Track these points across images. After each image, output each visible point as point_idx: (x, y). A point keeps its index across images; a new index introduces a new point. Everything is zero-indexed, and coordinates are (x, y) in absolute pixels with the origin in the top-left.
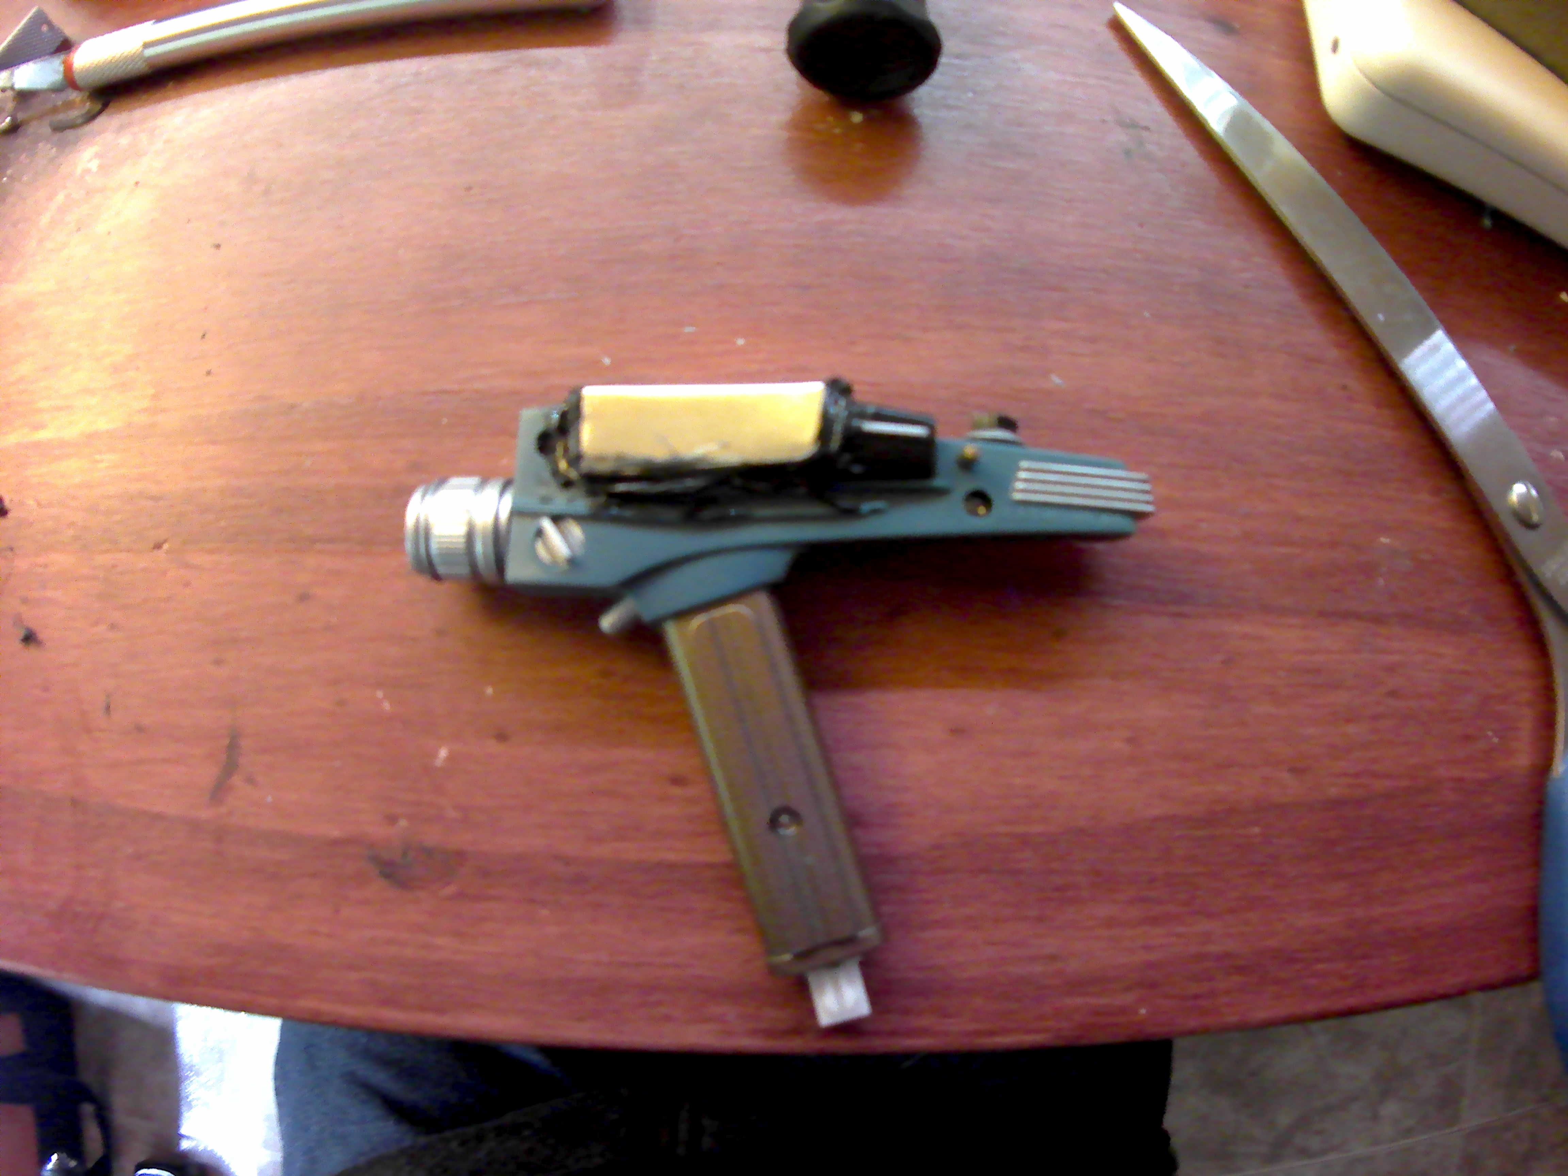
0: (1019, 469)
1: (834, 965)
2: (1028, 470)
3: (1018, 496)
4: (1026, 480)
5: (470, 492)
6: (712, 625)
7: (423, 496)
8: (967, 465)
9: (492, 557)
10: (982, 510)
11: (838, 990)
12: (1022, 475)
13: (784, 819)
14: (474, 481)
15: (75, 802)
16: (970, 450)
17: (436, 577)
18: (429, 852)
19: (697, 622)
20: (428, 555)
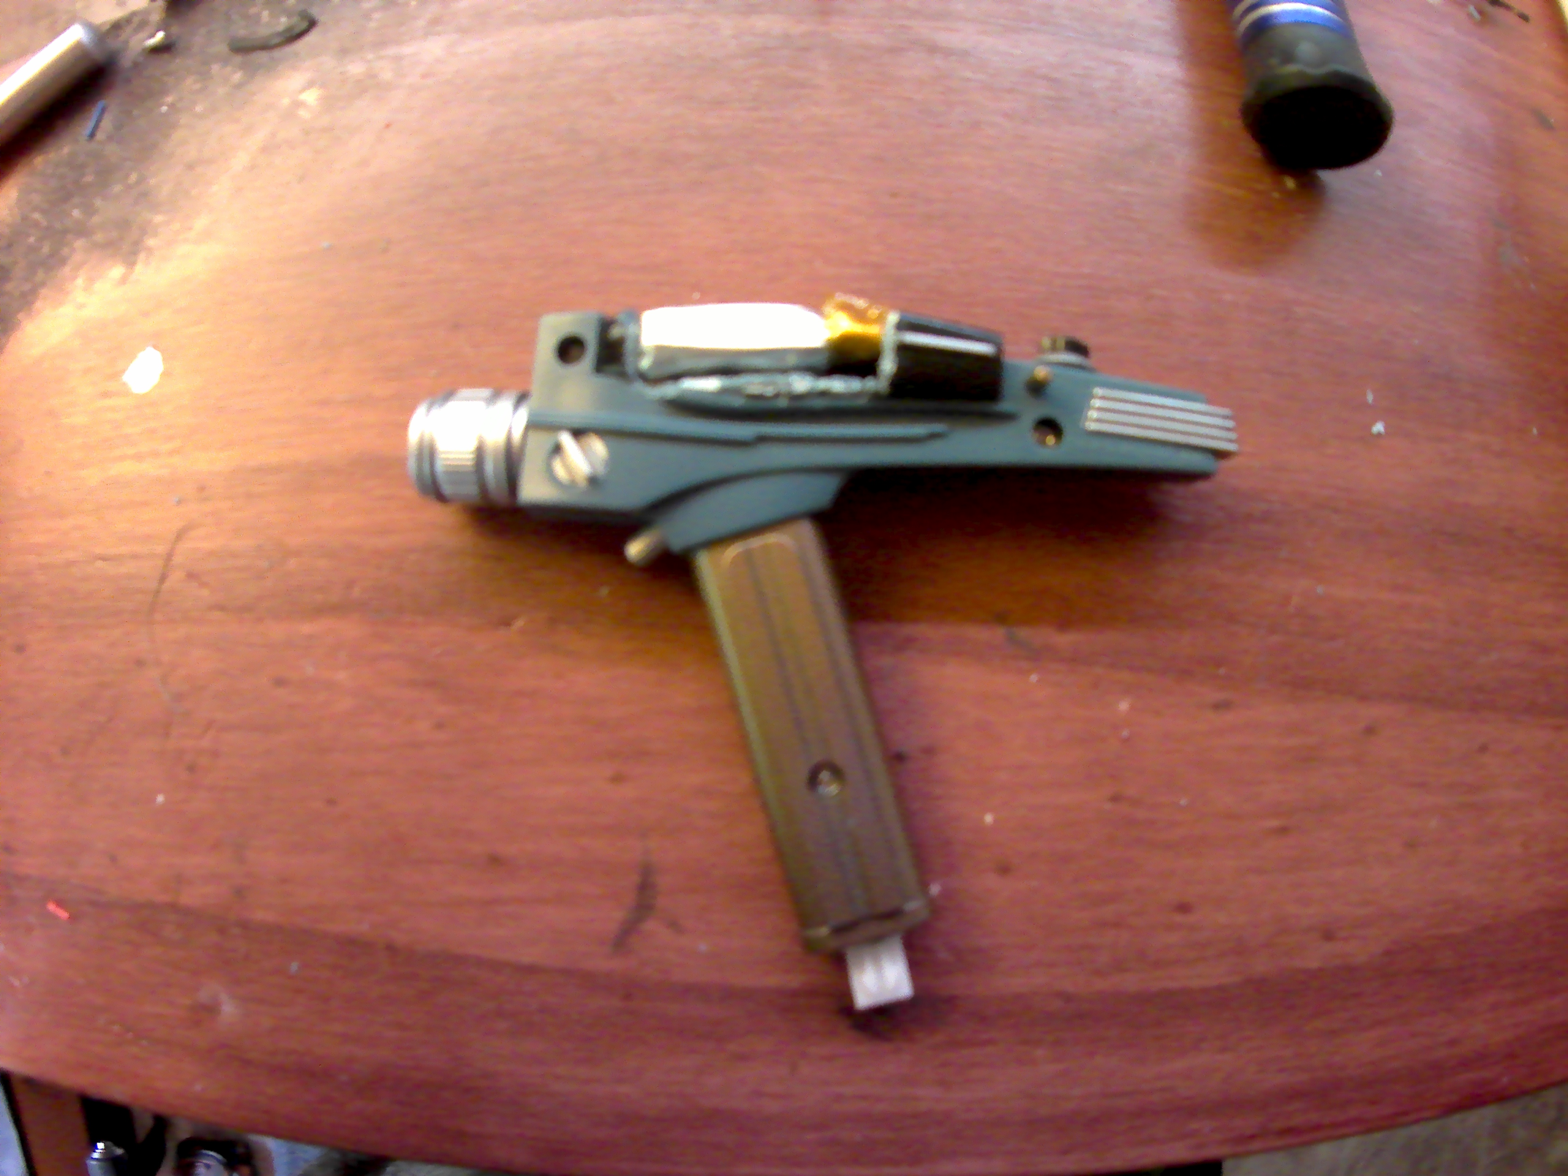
0: (1092, 397)
1: (877, 940)
2: (1103, 398)
3: (1092, 426)
4: (1100, 409)
5: (482, 404)
6: (747, 557)
7: (429, 410)
8: (1037, 388)
9: (503, 476)
10: (1051, 440)
11: (879, 969)
12: (1097, 403)
13: (825, 775)
14: (486, 392)
16: (1041, 372)
17: (441, 497)
19: (732, 551)
20: (433, 473)
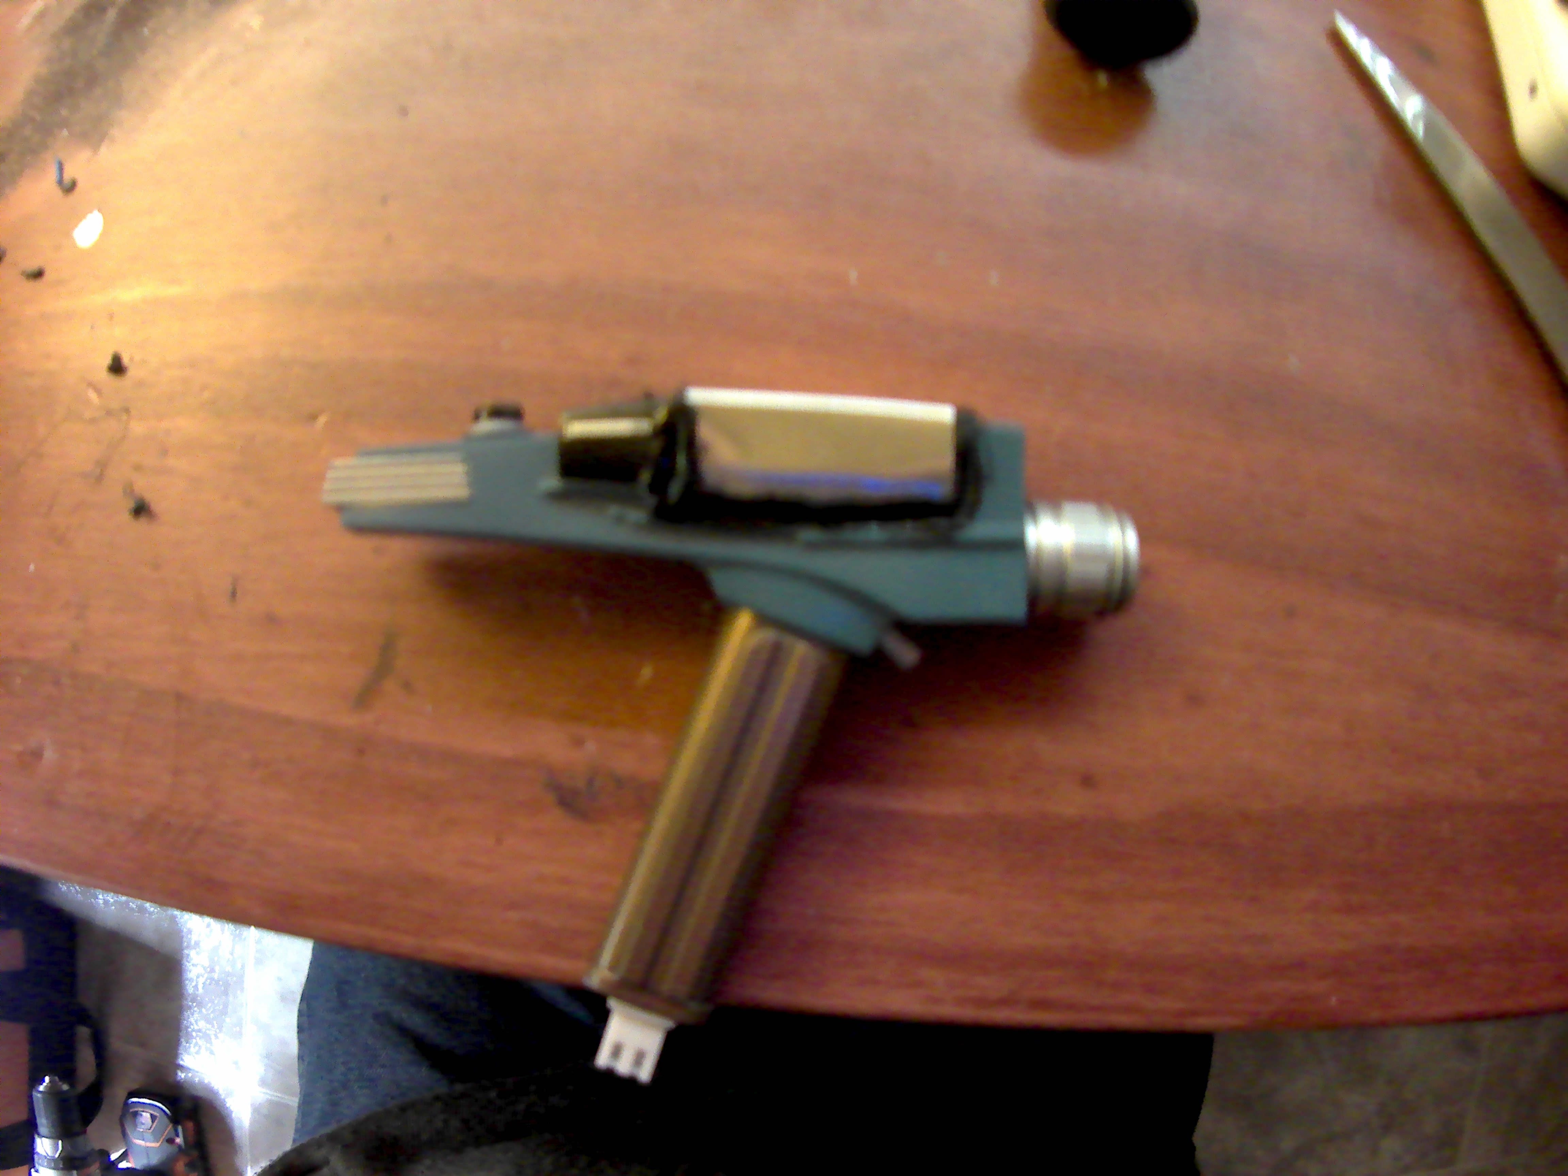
15: (180, 697)
18: (620, 782)
